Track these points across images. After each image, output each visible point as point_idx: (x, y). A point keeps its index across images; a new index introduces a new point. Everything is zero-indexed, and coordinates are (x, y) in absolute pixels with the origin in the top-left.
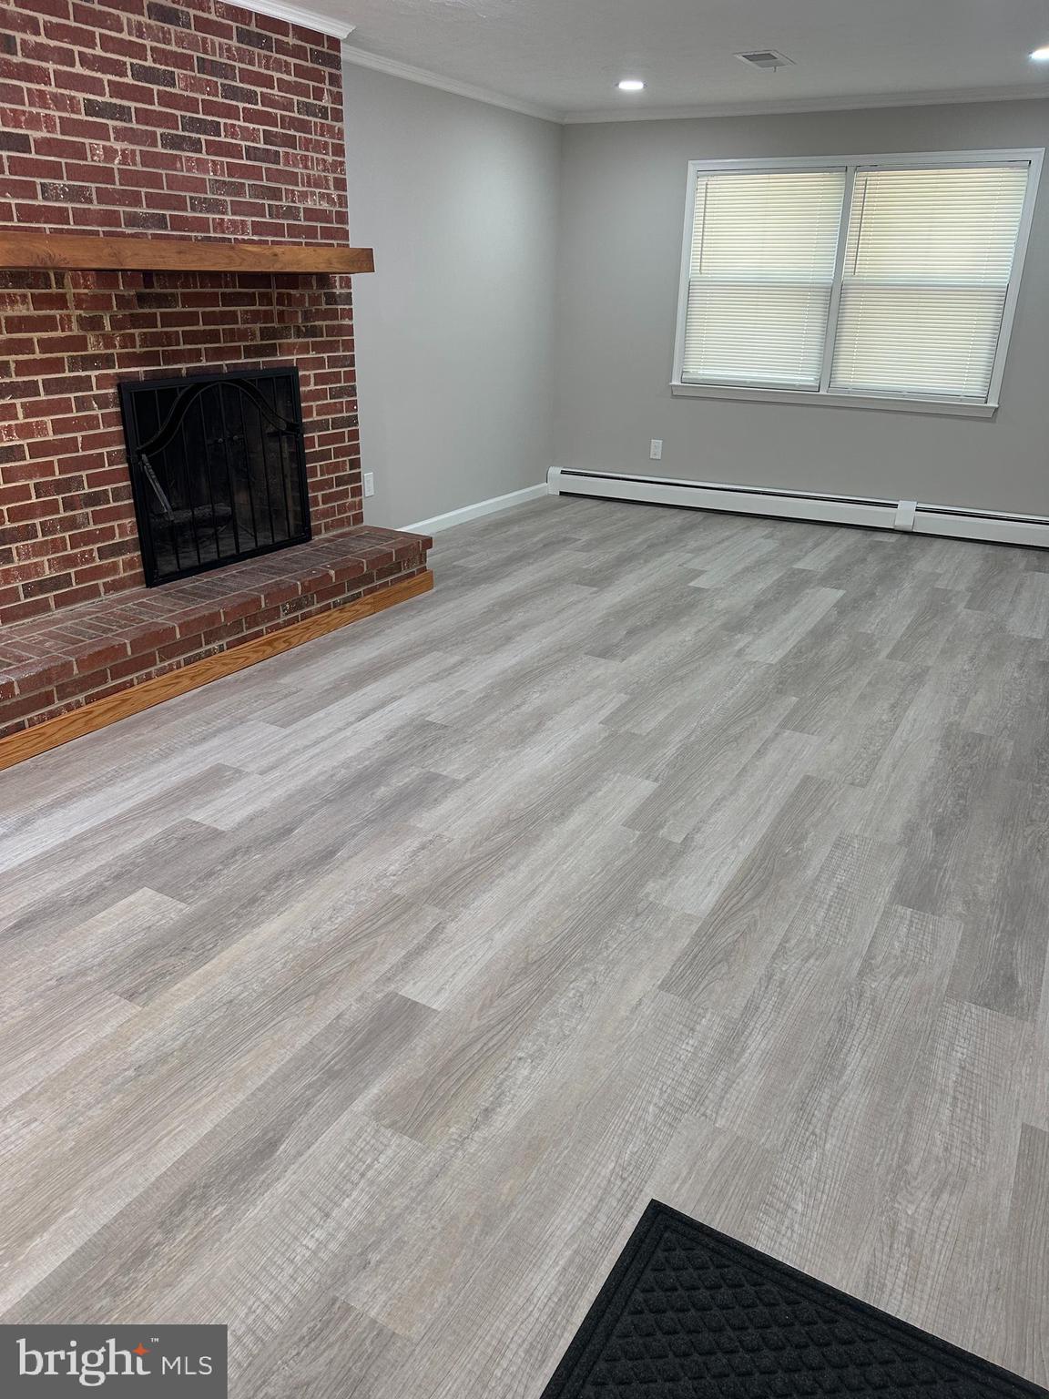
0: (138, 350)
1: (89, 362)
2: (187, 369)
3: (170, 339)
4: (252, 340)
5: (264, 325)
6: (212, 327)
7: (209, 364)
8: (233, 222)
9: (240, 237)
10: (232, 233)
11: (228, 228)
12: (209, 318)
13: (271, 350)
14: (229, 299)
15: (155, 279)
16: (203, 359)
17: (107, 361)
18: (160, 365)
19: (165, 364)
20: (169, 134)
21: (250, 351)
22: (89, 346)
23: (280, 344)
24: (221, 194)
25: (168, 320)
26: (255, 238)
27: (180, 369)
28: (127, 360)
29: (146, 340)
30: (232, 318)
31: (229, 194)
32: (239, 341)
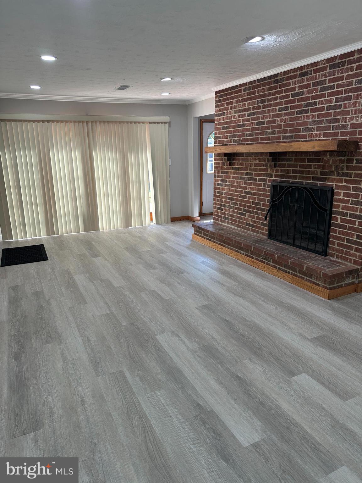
0: (279, 174)
1: (267, 175)
2: (292, 181)
3: (288, 171)
4: (316, 175)
5: (322, 170)
6: (302, 169)
7: (299, 181)
8: (316, 134)
9: (318, 139)
10: (315, 138)
11: (314, 136)
12: (301, 166)
13: (324, 180)
14: (309, 160)
15: (287, 154)
16: (298, 179)
17: (271, 176)
18: (284, 179)
19: (286, 179)
20: (299, 110)
21: (314, 179)
22: (269, 171)
23: (328, 178)
24: (313, 125)
25: (289, 166)
26: (324, 138)
27: (290, 181)
28: (276, 176)
29: (282, 171)
30: (310, 166)
31: (316, 125)
32: (311, 175)
